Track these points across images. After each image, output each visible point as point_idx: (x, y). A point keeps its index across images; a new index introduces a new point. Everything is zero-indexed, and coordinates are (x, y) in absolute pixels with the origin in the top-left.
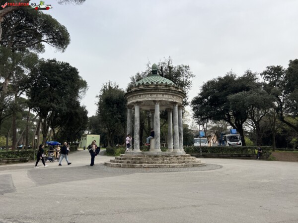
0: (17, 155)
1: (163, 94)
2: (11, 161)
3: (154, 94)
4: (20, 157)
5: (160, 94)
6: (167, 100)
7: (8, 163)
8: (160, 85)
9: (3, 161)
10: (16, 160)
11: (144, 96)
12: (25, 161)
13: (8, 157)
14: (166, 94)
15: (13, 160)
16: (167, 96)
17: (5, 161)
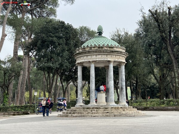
0: (21, 108)
1: (96, 55)
2: (16, 113)
3: (89, 55)
4: (24, 110)
5: (94, 55)
6: (100, 59)
7: (14, 115)
8: (94, 48)
9: (11, 113)
10: (20, 113)
11: (82, 57)
12: (27, 114)
13: (15, 111)
14: (99, 55)
15: (18, 112)
16: (100, 56)
17: (12, 113)
